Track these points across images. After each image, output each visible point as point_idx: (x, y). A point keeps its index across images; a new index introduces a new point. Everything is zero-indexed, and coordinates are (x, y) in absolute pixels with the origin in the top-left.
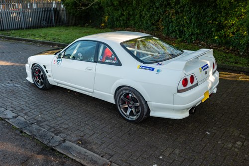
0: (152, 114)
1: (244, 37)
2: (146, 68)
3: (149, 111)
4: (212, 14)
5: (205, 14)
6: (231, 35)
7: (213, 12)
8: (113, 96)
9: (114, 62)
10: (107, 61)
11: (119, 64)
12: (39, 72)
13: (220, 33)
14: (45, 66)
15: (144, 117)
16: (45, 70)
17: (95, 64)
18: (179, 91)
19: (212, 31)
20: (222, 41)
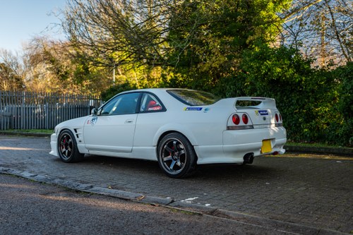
0: (200, 161)
1: (341, 127)
2: (193, 109)
3: (196, 158)
4: (297, 100)
5: (289, 102)
6: (325, 126)
7: (298, 97)
8: (155, 148)
9: (158, 108)
10: (150, 109)
11: (164, 109)
12: (68, 138)
13: (311, 125)
14: (75, 130)
15: (190, 167)
16: (75, 134)
17: (136, 115)
18: (229, 128)
19: (300, 124)
20: (314, 135)
